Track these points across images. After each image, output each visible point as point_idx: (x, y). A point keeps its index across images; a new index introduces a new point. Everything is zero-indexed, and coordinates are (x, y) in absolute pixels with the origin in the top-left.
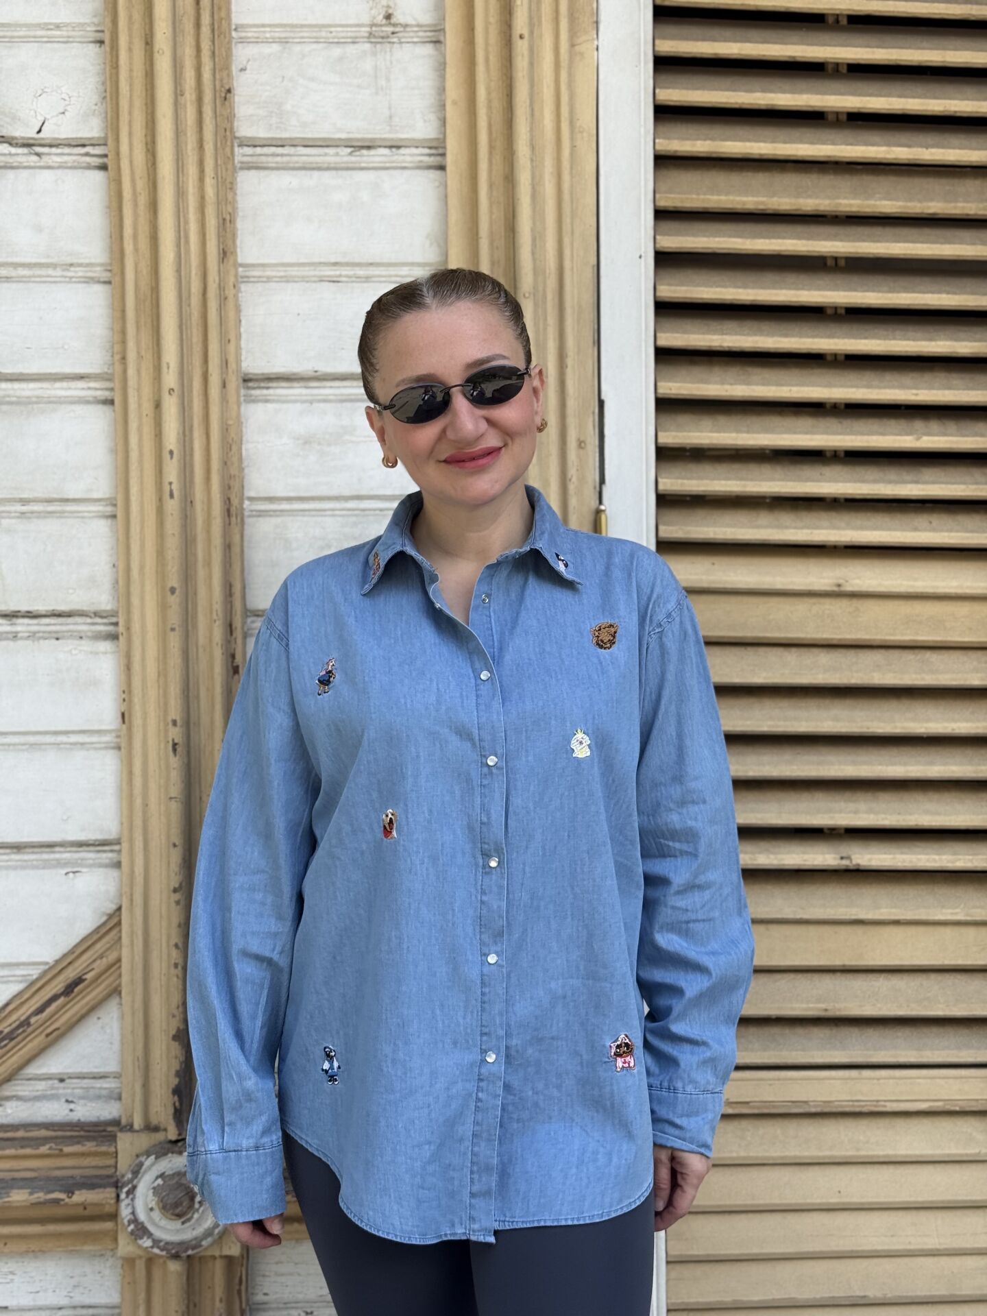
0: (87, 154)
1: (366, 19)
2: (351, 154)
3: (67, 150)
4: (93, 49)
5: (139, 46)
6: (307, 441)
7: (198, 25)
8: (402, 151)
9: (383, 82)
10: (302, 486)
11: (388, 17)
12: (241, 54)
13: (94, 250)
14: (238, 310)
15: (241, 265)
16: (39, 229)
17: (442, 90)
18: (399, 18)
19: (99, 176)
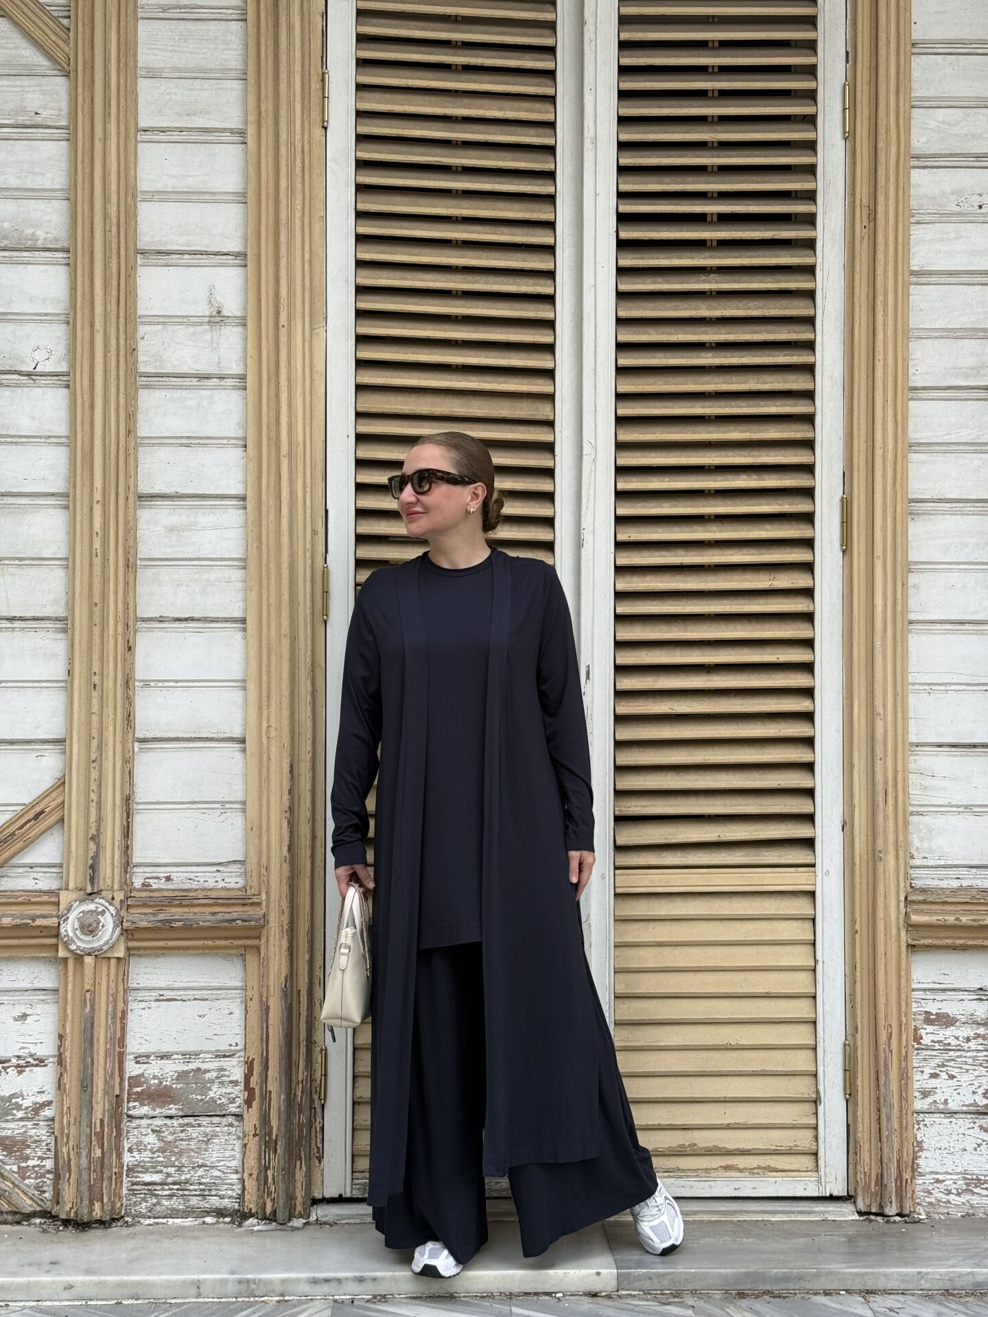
0: (60, 380)
1: (207, 314)
2: (198, 381)
3: (49, 378)
4: (64, 327)
5: (87, 327)
6: (171, 529)
7: (118, 317)
8: (225, 380)
9: (215, 345)
10: (168, 552)
11: (219, 312)
12: (142, 330)
13: (62, 429)
14: (136, 461)
15: (139, 437)
16: (33, 418)
17: (245, 350)
18: (224, 313)
19: (65, 391)
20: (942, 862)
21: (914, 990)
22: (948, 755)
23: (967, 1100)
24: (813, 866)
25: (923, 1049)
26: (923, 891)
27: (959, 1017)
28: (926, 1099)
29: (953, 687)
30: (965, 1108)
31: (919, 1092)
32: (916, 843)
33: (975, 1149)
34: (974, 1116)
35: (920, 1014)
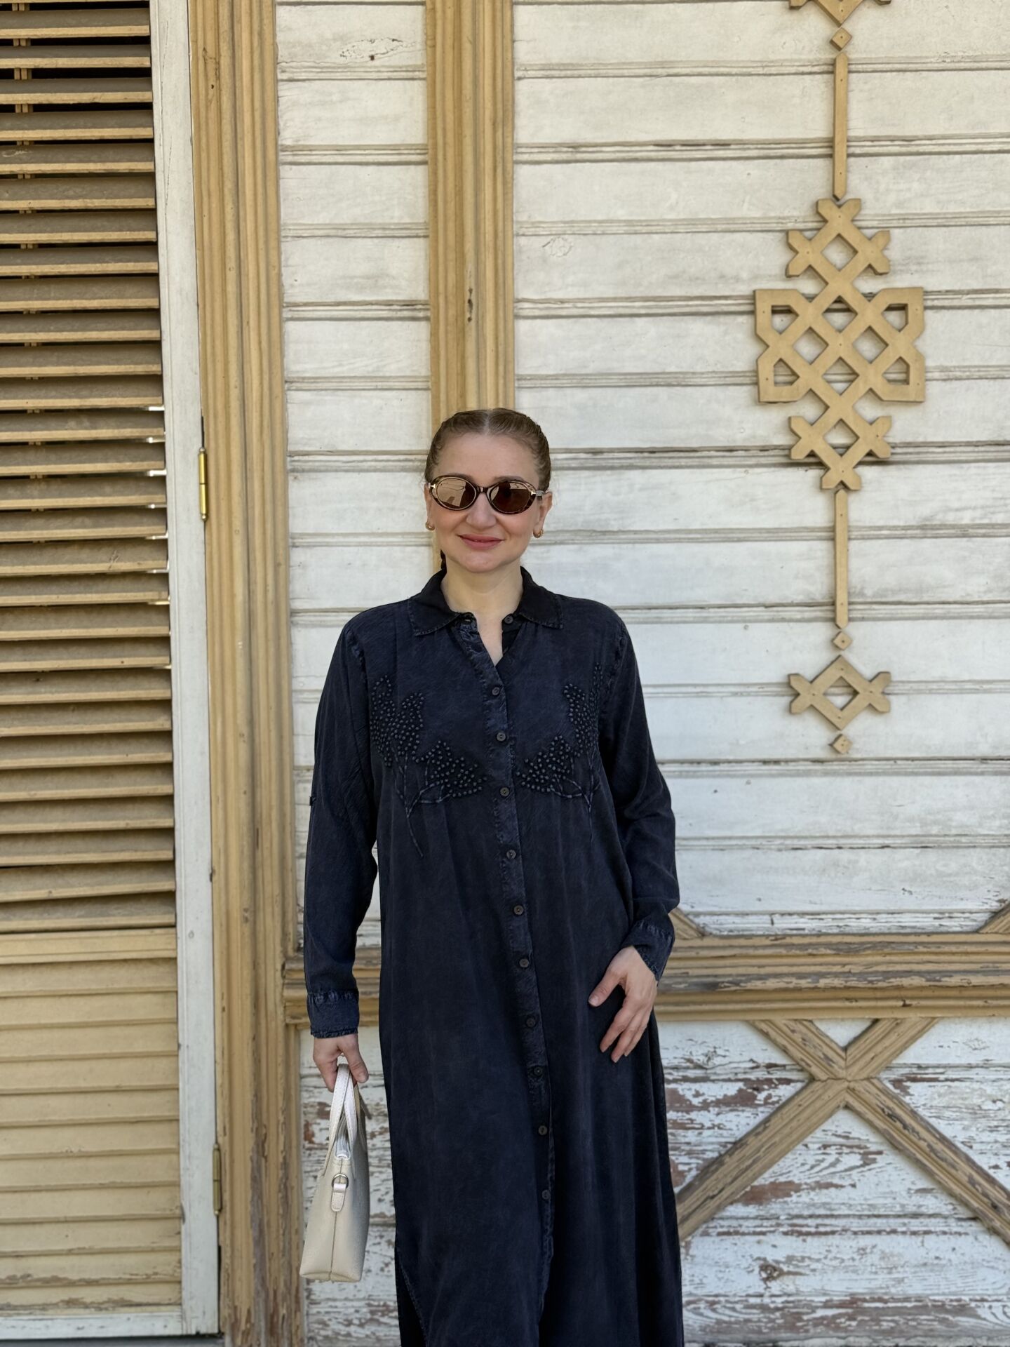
21: (304, 1076)
24: (174, 926)
25: (316, 1149)
33: (382, 1270)
34: (381, 1229)
35: (312, 1106)
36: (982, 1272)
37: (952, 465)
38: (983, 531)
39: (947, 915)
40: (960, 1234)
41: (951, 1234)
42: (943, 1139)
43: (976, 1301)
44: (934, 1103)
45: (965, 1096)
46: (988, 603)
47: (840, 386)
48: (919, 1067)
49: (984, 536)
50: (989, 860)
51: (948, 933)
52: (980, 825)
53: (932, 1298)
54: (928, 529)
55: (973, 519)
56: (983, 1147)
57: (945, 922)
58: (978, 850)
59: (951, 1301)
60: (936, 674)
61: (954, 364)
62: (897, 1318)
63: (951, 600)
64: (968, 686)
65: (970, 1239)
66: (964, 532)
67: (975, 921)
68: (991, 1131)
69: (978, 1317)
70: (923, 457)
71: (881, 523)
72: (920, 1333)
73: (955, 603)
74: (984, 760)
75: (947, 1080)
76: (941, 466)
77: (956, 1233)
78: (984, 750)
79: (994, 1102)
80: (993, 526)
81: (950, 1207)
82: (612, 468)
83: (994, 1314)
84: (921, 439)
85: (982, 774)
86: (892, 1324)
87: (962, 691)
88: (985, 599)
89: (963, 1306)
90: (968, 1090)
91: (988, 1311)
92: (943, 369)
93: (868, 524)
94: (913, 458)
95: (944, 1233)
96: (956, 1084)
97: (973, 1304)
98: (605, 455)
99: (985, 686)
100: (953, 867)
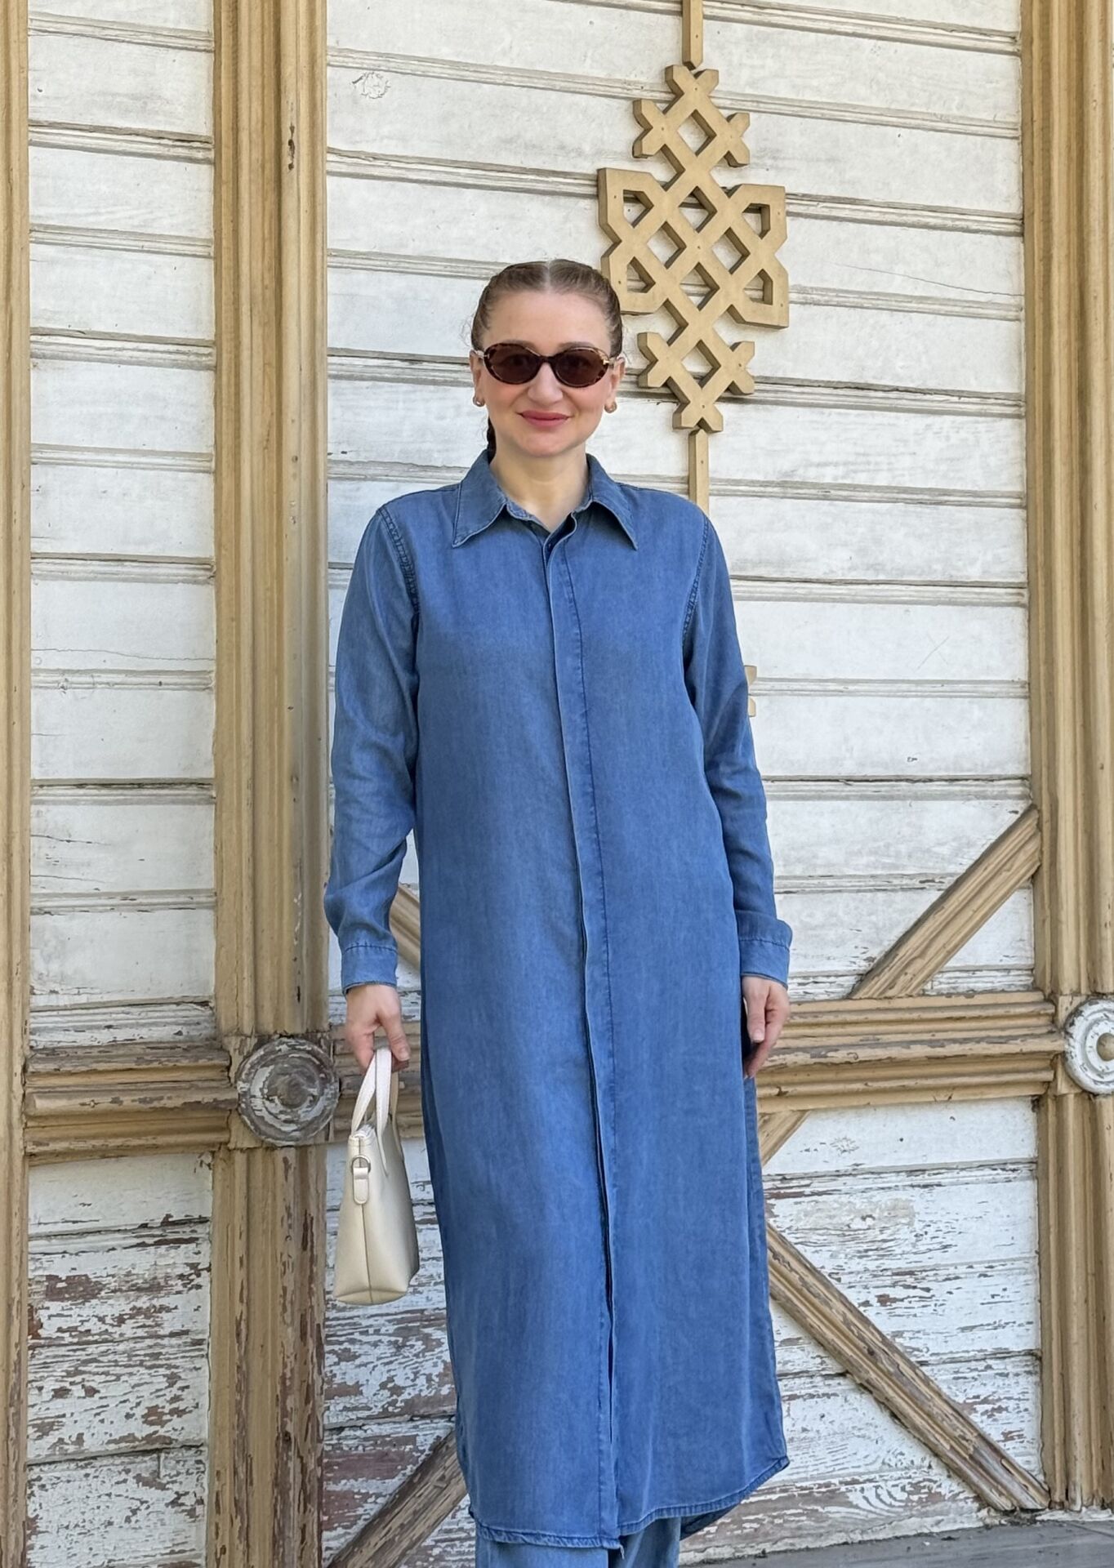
20: (83, 999)
21: (31, 1238)
22: (95, 803)
23: (117, 1430)
25: (42, 1346)
26: (52, 1053)
27: (105, 1281)
28: (46, 1439)
29: (104, 678)
30: (112, 1447)
31: (34, 1426)
32: (39, 965)
33: (128, 1520)
34: (126, 1460)
35: (38, 1282)
36: (854, 1444)
37: (813, 409)
38: (845, 493)
39: (811, 980)
40: (828, 1396)
41: (819, 1396)
42: (813, 1270)
43: (847, 1483)
44: (801, 1225)
45: (833, 1213)
46: (851, 583)
47: (697, 300)
48: (784, 1179)
49: (846, 499)
50: (856, 908)
51: (814, 1001)
52: (847, 864)
53: (798, 1485)
54: (788, 488)
55: (836, 478)
56: (853, 1278)
57: (810, 988)
58: (845, 895)
59: (820, 1486)
60: (798, 671)
61: (813, 285)
62: (760, 1516)
63: (814, 577)
64: (832, 686)
65: (840, 1400)
66: (824, 493)
67: (842, 986)
68: (860, 1257)
69: (850, 1505)
70: (781, 397)
71: (738, 477)
72: (787, 1534)
73: (818, 581)
74: (848, 780)
75: (813, 1194)
76: (800, 409)
77: (824, 1395)
78: (849, 769)
79: (864, 1219)
80: (854, 487)
81: (818, 1360)
82: (434, 383)
83: (865, 1498)
84: (780, 374)
85: (847, 798)
86: (755, 1525)
87: (826, 693)
88: (849, 577)
89: (833, 1491)
90: (836, 1205)
91: (861, 1495)
92: (802, 290)
93: (723, 477)
94: (770, 396)
95: (812, 1396)
96: (825, 1197)
97: (843, 1488)
98: (425, 365)
99: (851, 688)
100: (819, 918)
